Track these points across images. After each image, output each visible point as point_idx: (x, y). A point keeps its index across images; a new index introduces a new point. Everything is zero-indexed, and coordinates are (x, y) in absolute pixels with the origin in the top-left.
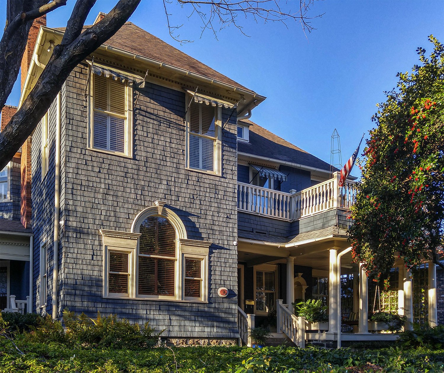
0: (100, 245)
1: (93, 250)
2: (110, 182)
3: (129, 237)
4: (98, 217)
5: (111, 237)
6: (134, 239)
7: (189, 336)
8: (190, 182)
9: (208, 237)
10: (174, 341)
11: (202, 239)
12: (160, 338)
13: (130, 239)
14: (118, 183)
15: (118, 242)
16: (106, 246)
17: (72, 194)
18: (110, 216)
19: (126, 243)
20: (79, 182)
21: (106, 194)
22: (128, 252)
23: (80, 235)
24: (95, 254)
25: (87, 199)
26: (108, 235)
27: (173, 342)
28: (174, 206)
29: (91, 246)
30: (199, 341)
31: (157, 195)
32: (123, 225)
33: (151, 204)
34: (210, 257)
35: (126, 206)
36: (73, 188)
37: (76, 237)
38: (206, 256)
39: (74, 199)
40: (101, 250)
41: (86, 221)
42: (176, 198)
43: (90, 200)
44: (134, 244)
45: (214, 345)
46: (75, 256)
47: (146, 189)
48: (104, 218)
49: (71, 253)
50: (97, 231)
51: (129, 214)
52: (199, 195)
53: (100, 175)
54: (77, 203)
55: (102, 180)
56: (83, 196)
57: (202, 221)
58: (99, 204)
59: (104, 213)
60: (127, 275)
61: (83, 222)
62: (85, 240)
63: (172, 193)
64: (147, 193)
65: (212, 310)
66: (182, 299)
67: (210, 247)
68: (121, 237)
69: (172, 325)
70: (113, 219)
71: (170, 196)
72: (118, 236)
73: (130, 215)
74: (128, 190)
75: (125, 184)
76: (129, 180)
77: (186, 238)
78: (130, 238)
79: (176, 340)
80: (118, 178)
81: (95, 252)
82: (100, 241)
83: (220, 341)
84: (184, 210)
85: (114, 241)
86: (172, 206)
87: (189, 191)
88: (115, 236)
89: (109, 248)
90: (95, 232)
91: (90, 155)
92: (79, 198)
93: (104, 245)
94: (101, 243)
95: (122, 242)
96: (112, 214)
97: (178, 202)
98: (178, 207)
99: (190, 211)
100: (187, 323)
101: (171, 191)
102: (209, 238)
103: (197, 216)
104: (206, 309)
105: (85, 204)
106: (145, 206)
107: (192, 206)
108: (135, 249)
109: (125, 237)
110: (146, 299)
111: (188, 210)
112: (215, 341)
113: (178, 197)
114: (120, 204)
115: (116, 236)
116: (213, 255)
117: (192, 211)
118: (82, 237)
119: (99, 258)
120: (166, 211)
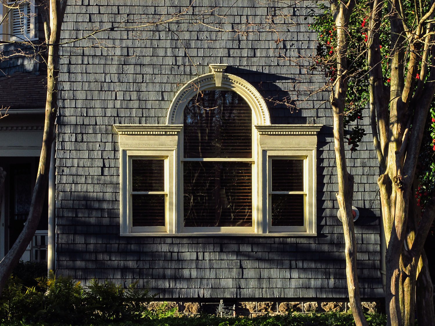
0: (115, 150)
1: (104, 159)
2: (130, 43)
3: (163, 131)
4: (110, 104)
5: (132, 135)
6: (172, 135)
7: (277, 295)
8: (277, 20)
9: (315, 115)
10: (249, 305)
11: (304, 120)
12: (221, 301)
13: (166, 135)
14: (143, 43)
15: (144, 142)
16: (124, 152)
17: (69, 72)
18: (130, 100)
19: (157, 142)
20: (79, 51)
21: (123, 65)
22: (163, 157)
23: (82, 137)
24: (107, 165)
25: (92, 78)
26: (126, 133)
27: (248, 307)
28: (246, 68)
29: (100, 152)
30: (298, 304)
31: (213, 53)
32: (152, 113)
33: (203, 71)
34: (319, 153)
35: (158, 79)
36: (70, 63)
37: (76, 141)
38: (312, 150)
39: (72, 80)
40: (116, 159)
41: (91, 112)
42: (249, 53)
43: (97, 78)
44: (172, 143)
45: (330, 313)
46: (74, 171)
47: (193, 45)
48: (121, 104)
49: (68, 167)
50: (110, 127)
51: (162, 92)
52: (297, 41)
53: (114, 35)
54: (76, 86)
55: (117, 42)
56: (86, 73)
57: (303, 87)
58: (111, 82)
59: (120, 96)
60: (163, 196)
61: (87, 116)
62: (90, 145)
63: (243, 44)
64: (194, 53)
65: (326, 248)
66: (264, 231)
67: (319, 135)
68: (149, 133)
69: (244, 277)
70: (136, 104)
71: (238, 51)
72: (144, 133)
73: (164, 93)
74: (161, 52)
75: (155, 43)
76: (163, 35)
77: (268, 123)
78: (164, 133)
79: (254, 303)
80: (144, 35)
81: (106, 161)
82: (115, 143)
83: (343, 305)
84: (266, 71)
85: (138, 142)
86: (242, 68)
87: (276, 36)
88: (139, 133)
89: (129, 153)
90: (106, 130)
91: (96, 5)
92: (79, 78)
93: (121, 149)
94: (116, 147)
95: (152, 142)
96: (134, 96)
97: (255, 59)
98: (254, 69)
99: (279, 72)
100: (275, 273)
101: (240, 42)
102: (318, 117)
103: (292, 79)
104: (313, 246)
105: (89, 86)
106: (191, 74)
107: (281, 62)
108: (175, 151)
109: (157, 133)
110: (195, 234)
111: (273, 71)
112: (331, 304)
113: (254, 49)
114: (147, 78)
115: (141, 133)
116: (326, 148)
117: (283, 71)
118: (85, 140)
119: (113, 171)
120: (230, 79)
